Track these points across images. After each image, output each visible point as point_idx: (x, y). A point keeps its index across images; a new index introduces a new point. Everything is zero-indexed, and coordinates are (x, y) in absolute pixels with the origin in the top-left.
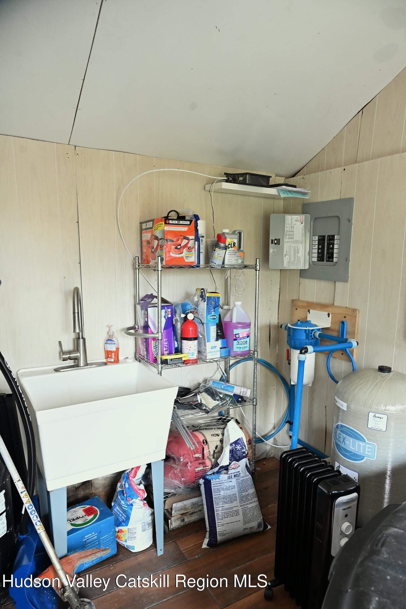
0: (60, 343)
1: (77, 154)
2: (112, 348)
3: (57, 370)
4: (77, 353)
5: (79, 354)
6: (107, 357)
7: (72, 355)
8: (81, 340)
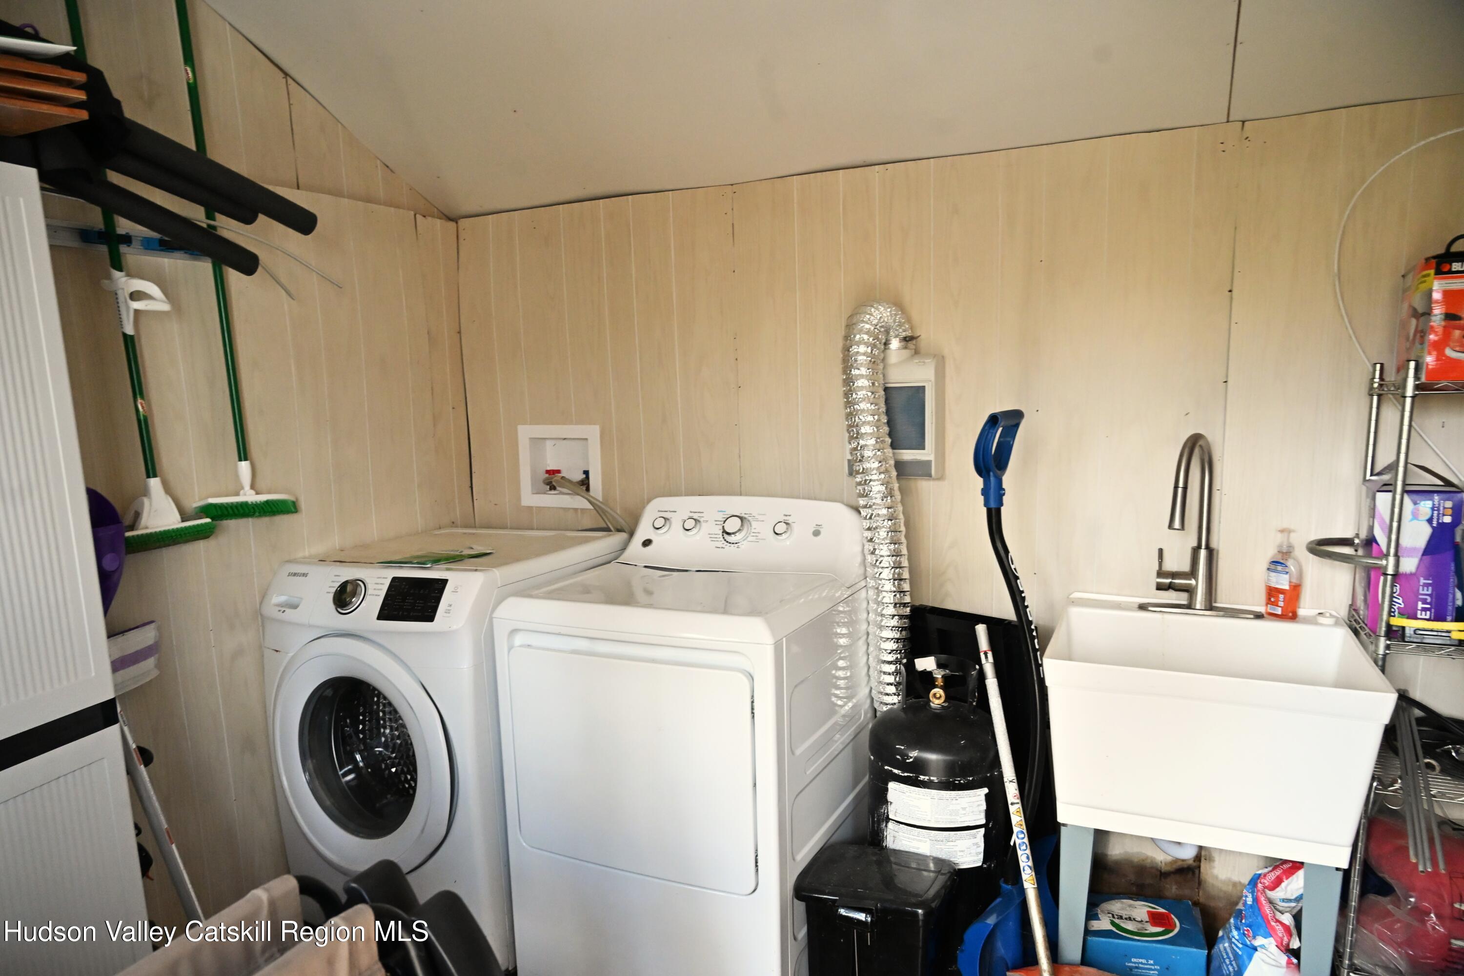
0: (1161, 551)
1: (1247, 138)
2: (1283, 582)
3: (1143, 607)
4: (1190, 579)
5: (1193, 582)
6: (1269, 602)
7: (1177, 581)
8: (1203, 553)
